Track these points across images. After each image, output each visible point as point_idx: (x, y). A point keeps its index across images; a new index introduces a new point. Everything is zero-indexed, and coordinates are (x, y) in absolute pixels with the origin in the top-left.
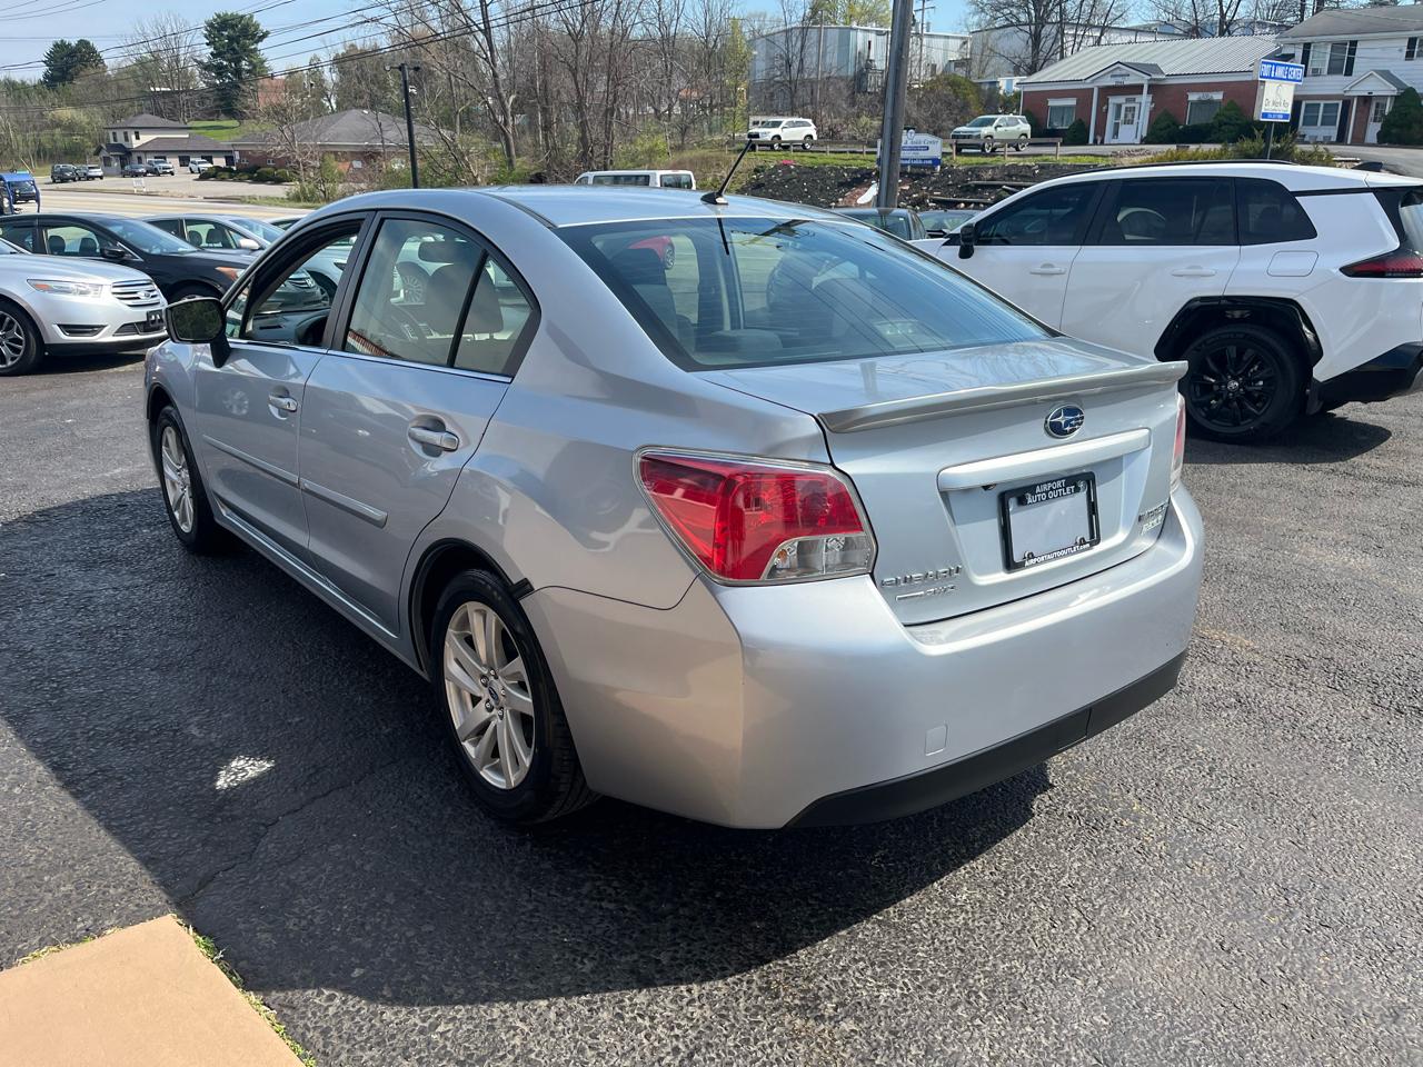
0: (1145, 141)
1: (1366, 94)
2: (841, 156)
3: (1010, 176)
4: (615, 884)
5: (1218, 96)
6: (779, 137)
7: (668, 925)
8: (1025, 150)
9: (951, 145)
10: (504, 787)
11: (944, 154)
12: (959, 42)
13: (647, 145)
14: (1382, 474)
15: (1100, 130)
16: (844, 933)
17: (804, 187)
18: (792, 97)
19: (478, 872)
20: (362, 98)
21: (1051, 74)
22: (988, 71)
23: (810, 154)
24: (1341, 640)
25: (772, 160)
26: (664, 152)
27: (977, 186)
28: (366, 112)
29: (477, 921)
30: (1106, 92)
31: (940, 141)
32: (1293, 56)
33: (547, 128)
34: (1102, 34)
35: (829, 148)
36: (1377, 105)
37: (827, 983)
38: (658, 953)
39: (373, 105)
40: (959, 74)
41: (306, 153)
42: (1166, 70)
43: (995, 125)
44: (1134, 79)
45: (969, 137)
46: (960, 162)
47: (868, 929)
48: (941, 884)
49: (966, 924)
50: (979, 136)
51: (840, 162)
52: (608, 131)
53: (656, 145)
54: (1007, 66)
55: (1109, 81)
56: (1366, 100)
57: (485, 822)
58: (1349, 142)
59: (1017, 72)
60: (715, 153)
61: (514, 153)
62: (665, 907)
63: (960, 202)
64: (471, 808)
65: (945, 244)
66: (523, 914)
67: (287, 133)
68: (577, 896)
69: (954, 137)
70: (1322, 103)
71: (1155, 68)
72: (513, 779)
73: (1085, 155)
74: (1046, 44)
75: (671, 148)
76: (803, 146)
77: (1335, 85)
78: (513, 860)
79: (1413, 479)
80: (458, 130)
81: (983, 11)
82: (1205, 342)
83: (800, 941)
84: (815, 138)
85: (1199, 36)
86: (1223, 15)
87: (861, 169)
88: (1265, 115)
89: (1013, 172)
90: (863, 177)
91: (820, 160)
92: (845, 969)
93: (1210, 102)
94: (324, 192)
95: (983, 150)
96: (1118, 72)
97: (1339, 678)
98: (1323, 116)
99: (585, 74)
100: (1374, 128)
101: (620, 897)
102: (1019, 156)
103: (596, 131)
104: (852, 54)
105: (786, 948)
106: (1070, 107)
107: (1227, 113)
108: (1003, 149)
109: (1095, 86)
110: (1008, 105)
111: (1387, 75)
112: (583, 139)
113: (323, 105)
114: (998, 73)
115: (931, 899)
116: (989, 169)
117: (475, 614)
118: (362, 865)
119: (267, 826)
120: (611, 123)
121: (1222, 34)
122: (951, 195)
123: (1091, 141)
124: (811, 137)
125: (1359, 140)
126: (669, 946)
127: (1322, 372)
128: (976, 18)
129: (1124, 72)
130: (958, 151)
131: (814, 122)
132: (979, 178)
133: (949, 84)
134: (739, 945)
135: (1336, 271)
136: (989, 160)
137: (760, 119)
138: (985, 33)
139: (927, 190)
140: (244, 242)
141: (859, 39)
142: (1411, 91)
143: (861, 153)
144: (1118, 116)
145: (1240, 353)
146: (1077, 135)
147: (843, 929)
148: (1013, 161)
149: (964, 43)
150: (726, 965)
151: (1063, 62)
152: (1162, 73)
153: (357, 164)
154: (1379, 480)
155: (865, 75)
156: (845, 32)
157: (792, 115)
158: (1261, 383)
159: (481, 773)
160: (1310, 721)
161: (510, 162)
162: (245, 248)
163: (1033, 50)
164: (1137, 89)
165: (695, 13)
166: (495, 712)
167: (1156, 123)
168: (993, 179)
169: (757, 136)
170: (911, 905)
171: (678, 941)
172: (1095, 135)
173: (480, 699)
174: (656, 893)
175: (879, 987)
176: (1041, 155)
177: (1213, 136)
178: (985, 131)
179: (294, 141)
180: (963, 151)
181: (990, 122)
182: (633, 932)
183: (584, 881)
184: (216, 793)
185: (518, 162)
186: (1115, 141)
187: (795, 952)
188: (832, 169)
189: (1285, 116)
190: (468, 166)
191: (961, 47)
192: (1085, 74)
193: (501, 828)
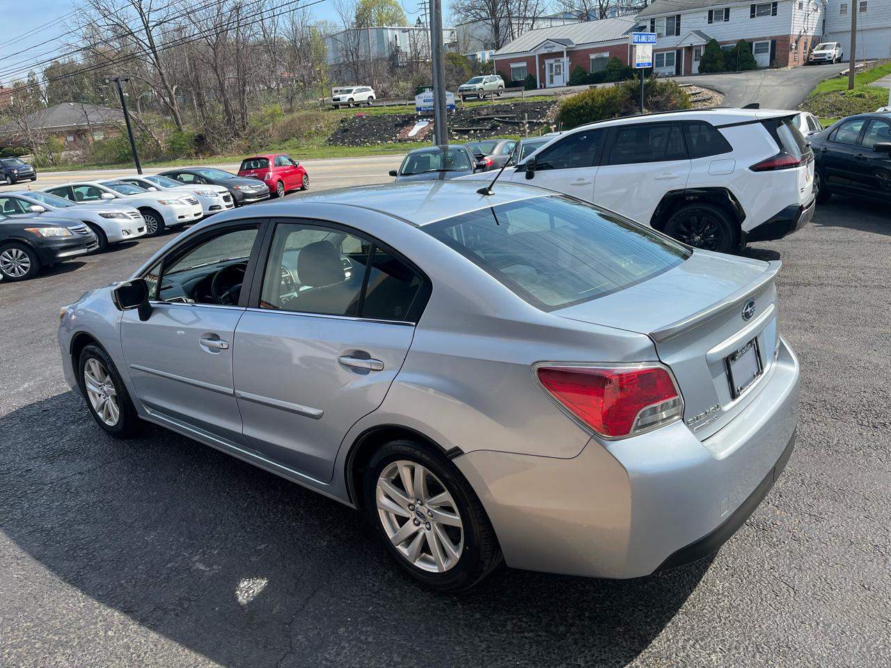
0: (569, 84)
1: (689, 45)
2: (394, 107)
3: (498, 112)
4: (524, 620)
5: (606, 55)
6: (352, 99)
7: (570, 640)
8: (503, 95)
9: (459, 96)
10: (437, 571)
11: (456, 102)
12: (450, 32)
13: (269, 111)
14: (790, 281)
15: (543, 80)
16: (669, 624)
17: (374, 129)
18: (356, 73)
19: (440, 629)
20: (67, 95)
21: (508, 49)
22: (469, 49)
23: (373, 108)
24: (823, 388)
25: (351, 113)
26: (281, 114)
27: (479, 119)
28: (71, 104)
29: (458, 662)
30: (543, 57)
31: (453, 94)
32: (645, 27)
33: (201, 105)
34: (533, 23)
35: (385, 104)
36: (696, 50)
37: (679, 658)
38: (576, 660)
39: (76, 98)
40: (452, 52)
41: (36, 136)
42: (575, 41)
43: (483, 82)
44: (558, 48)
45: (469, 90)
46: (466, 106)
47: (679, 618)
48: (704, 582)
49: (731, 604)
50: (475, 89)
51: (393, 112)
52: (242, 104)
53: (275, 111)
54: (481, 45)
55: (544, 51)
56: (689, 49)
57: (424, 594)
58: (683, 74)
59: (486, 48)
60: (313, 112)
61: (181, 122)
62: (562, 629)
63: (471, 130)
64: (410, 586)
65: (516, 171)
66: (483, 651)
67: (22, 124)
68: (507, 632)
69: (460, 91)
70: (665, 53)
71: (568, 41)
72: (444, 566)
73: (538, 96)
74: (502, 31)
75: (285, 112)
76: (368, 103)
77: (671, 42)
78: (456, 617)
79: (807, 282)
80: (139, 111)
81: (459, 12)
82: (678, 216)
83: (650, 634)
84: (375, 98)
85: (588, 20)
86: (601, 6)
87: (408, 115)
88: (638, 65)
89: (499, 109)
90: (409, 120)
91: (381, 111)
92: (684, 648)
93: (603, 59)
94: (52, 160)
95: (479, 97)
96: (548, 45)
97: (836, 412)
98: (667, 61)
99: (222, 69)
100: (696, 65)
101: (532, 628)
102: (500, 99)
103: (235, 105)
104: (386, 44)
105: (645, 642)
106: (522, 67)
107: (614, 64)
108: (490, 96)
109: (536, 54)
110: (487, 69)
111: (699, 33)
112: (227, 110)
113: (40, 102)
114: (475, 49)
115: (704, 593)
116: (484, 108)
117: (404, 468)
118: (366, 639)
119: (289, 624)
120: (244, 100)
121: (602, 18)
122: (464, 126)
123: (538, 87)
124: (372, 97)
125: (688, 73)
126: (579, 654)
127: (746, 226)
128: (456, 17)
129: (551, 45)
130: (464, 99)
131: (372, 88)
132: (479, 114)
133: (450, 59)
134: (618, 645)
135: (747, 169)
136: (483, 103)
137: (339, 89)
138: (465, 26)
139: (449, 124)
140: (34, 208)
141: (389, 34)
142: (714, 40)
143: (405, 105)
144: (551, 71)
145: (699, 220)
146: (530, 84)
147: (668, 622)
148: (496, 103)
149: (452, 33)
150: (618, 660)
151: (515, 41)
152: (573, 43)
153: (71, 139)
154: (790, 284)
155: (396, 55)
156: (380, 32)
157: (358, 85)
158: (712, 236)
159: (415, 564)
160: (835, 442)
161: (180, 130)
162: (36, 212)
163: (496, 35)
164: (560, 54)
165: (285, 26)
166: (421, 526)
167: (574, 73)
168: (488, 115)
169: (339, 99)
170: (695, 599)
171: (582, 649)
172: (540, 83)
173: (408, 519)
174: (551, 620)
175: (709, 654)
176: (513, 98)
177: (608, 79)
178: (478, 86)
179: (27, 129)
180: (467, 99)
181: (480, 81)
182: (554, 650)
183: (506, 621)
184: (242, 607)
185: (184, 128)
186: (552, 86)
187: (651, 642)
188: (389, 116)
189: (649, 64)
190: (151, 134)
191: (451, 35)
192: (529, 47)
193: (435, 596)
